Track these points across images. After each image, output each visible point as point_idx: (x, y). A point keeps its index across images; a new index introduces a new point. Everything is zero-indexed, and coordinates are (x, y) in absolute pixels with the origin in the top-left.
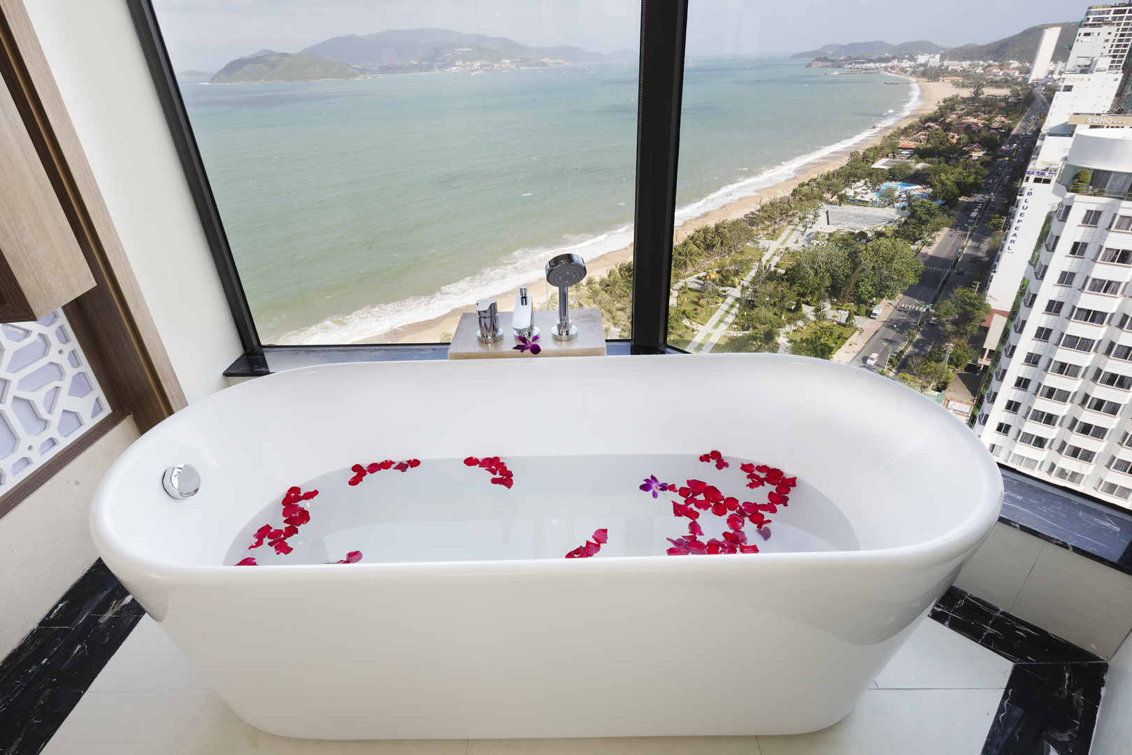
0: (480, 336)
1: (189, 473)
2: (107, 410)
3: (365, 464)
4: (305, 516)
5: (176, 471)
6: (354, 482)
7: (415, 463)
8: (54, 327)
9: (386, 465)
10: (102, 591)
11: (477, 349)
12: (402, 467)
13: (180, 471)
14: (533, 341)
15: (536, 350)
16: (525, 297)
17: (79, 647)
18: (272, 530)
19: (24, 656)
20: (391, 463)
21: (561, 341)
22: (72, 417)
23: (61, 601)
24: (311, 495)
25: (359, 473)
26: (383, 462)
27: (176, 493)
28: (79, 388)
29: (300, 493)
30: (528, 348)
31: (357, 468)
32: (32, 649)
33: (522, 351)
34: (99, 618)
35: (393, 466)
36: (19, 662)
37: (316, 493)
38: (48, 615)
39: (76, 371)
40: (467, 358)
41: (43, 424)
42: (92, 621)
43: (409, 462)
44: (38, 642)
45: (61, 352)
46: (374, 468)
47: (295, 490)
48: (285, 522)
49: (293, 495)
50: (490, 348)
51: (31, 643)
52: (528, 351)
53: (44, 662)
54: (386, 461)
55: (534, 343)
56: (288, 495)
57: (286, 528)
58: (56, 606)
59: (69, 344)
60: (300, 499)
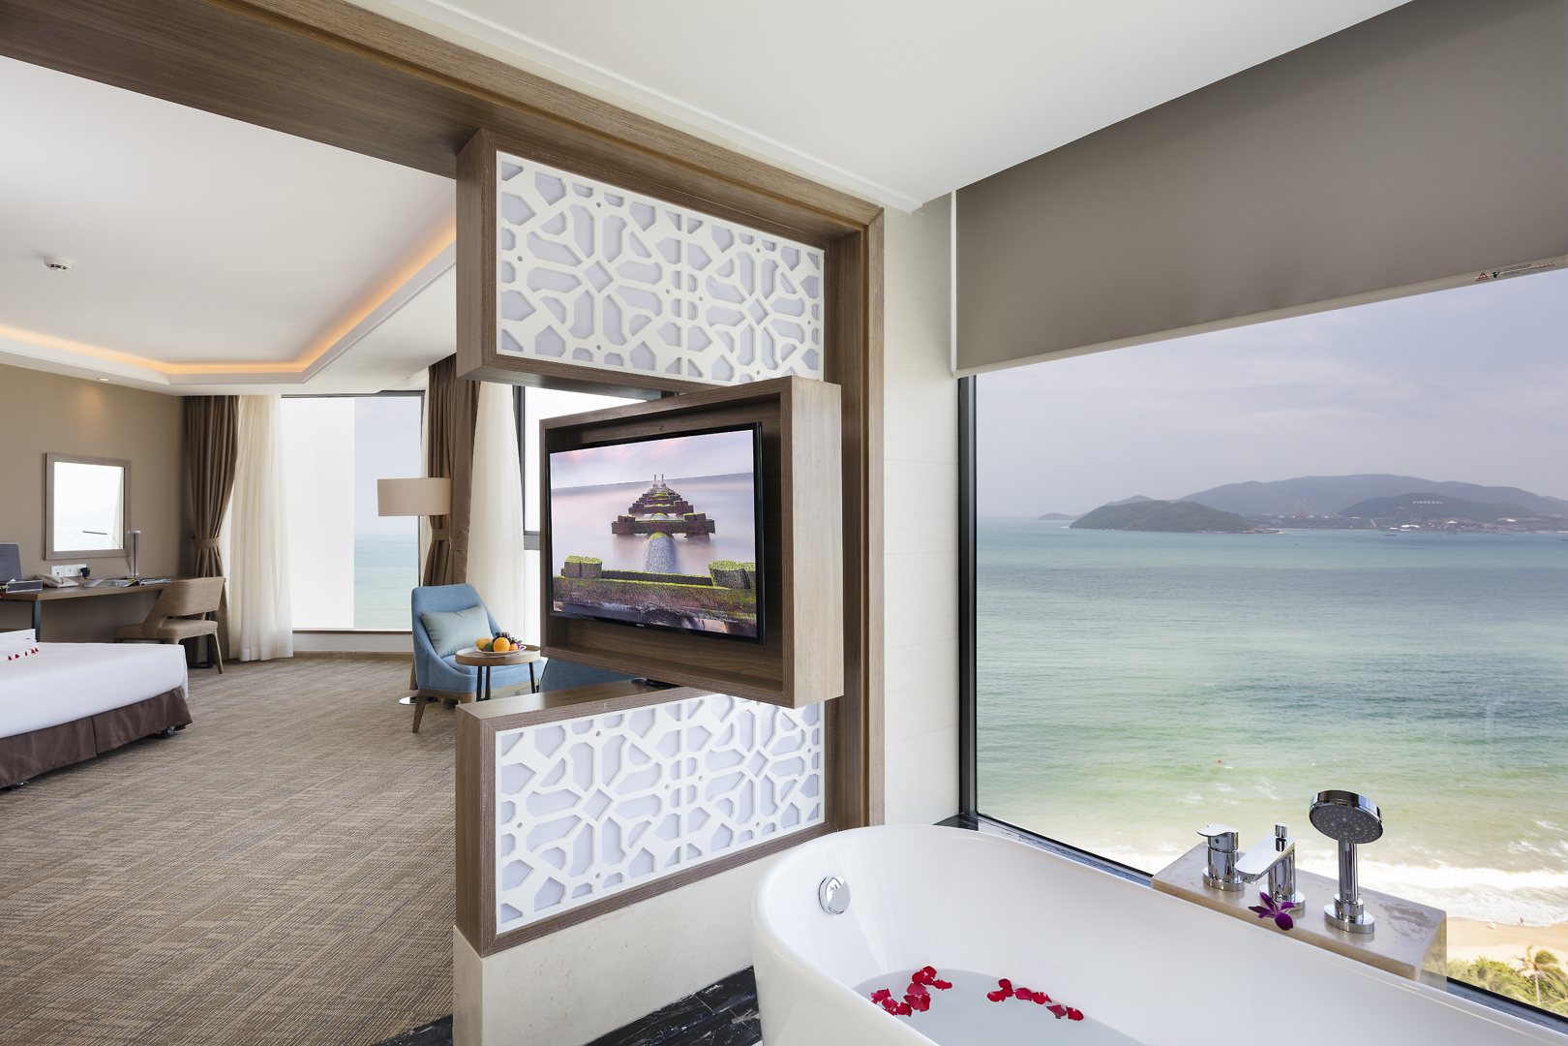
0: (1207, 875)
1: (843, 892)
2: (821, 819)
3: (1017, 983)
4: (925, 1003)
5: (834, 882)
6: (995, 997)
7: (1076, 1015)
8: (813, 728)
9: (1040, 998)
10: (747, 994)
11: (1198, 888)
12: (1058, 1011)
13: (838, 886)
14: (1283, 908)
15: (1285, 924)
16: (1283, 841)
17: (710, 1033)
18: (889, 998)
19: (675, 1014)
20: (1047, 999)
21: (1338, 928)
22: (795, 812)
23: (718, 983)
24: (943, 985)
25: (1005, 990)
26: (1037, 993)
27: (826, 905)
28: (809, 790)
29: (934, 977)
30: (1273, 915)
31: (1005, 983)
32: (682, 1011)
33: (1261, 917)
34: (733, 1017)
35: (1047, 1004)
36: (671, 1016)
37: (949, 986)
38: (705, 990)
39: (814, 772)
40: (1176, 895)
41: (773, 808)
42: (728, 1016)
43: (1070, 1010)
44: (688, 1008)
45: (809, 751)
46: (1024, 994)
47: (931, 971)
48: (906, 997)
49: (926, 974)
50: (1221, 897)
51: (685, 1005)
52: (1272, 921)
53: (684, 1028)
54: (1042, 994)
55: (1283, 911)
56: (922, 972)
57: (902, 1003)
58: (713, 986)
59: (818, 746)
60: (930, 982)
